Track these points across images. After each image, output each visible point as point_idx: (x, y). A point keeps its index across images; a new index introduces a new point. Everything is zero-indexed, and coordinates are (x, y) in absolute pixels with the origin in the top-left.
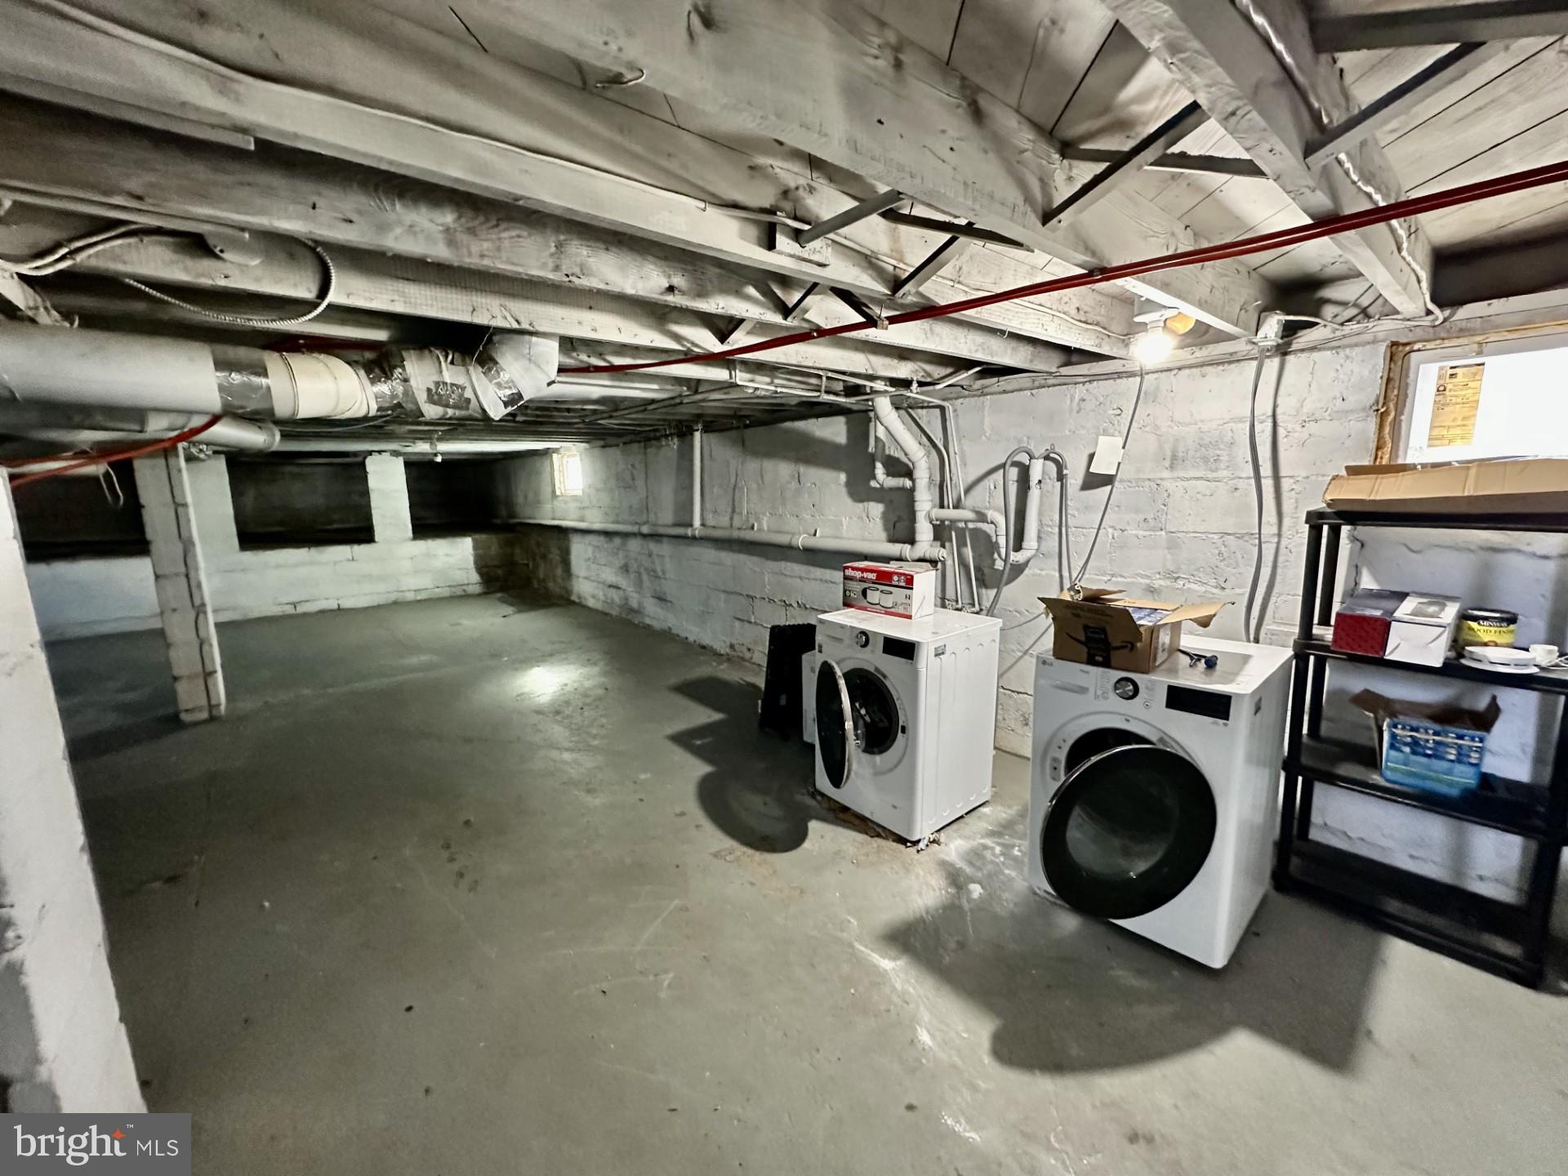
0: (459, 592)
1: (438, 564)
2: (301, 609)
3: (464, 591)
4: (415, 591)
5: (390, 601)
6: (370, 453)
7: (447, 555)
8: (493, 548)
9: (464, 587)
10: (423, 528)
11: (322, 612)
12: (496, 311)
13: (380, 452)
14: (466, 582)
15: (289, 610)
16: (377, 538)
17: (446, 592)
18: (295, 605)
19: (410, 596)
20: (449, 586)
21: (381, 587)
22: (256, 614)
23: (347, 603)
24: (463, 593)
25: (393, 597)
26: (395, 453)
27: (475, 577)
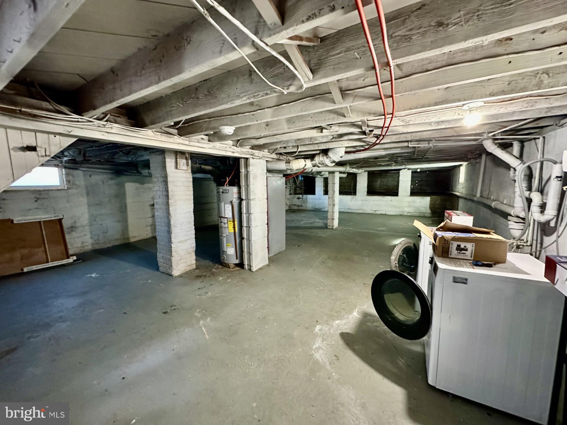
0: (422, 215)
1: (416, 205)
2: (377, 213)
3: (424, 215)
4: (408, 212)
5: (399, 214)
6: (401, 169)
7: (420, 202)
8: (438, 201)
9: (424, 214)
10: (414, 193)
11: (381, 214)
12: (322, 146)
13: (404, 169)
14: (425, 212)
15: (374, 212)
16: (399, 195)
17: (417, 214)
18: (375, 211)
19: (406, 214)
20: (419, 213)
21: (397, 210)
22: (367, 212)
23: (388, 213)
24: (423, 216)
25: (400, 213)
26: (409, 169)
27: (429, 211)
